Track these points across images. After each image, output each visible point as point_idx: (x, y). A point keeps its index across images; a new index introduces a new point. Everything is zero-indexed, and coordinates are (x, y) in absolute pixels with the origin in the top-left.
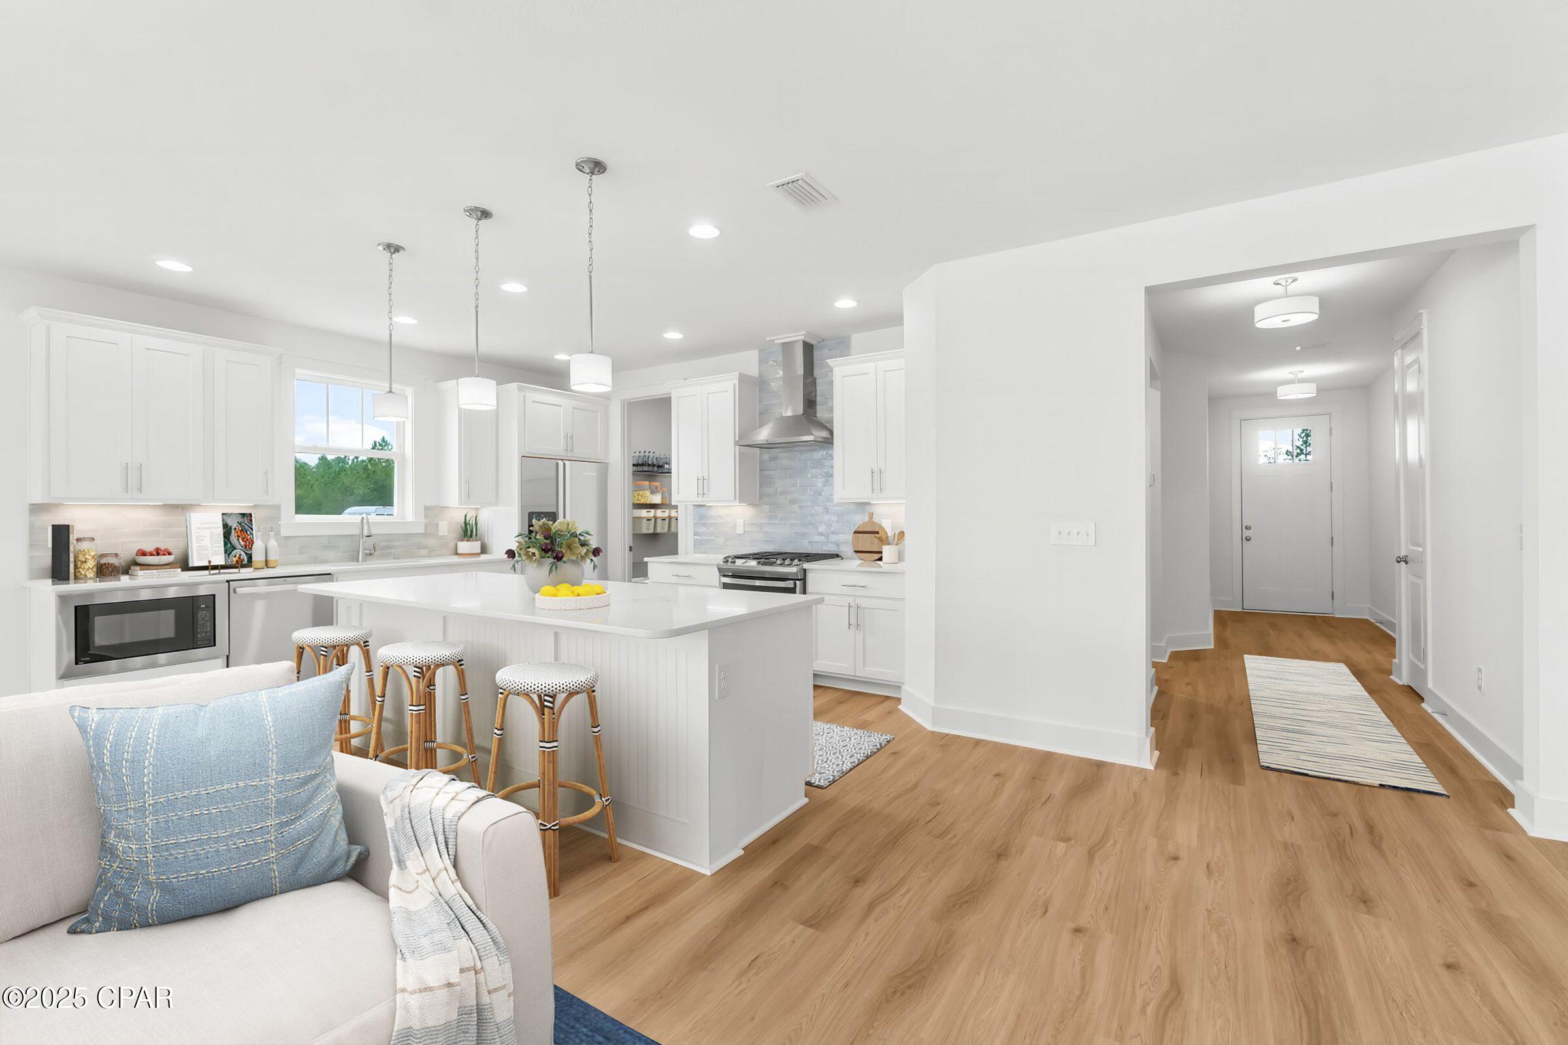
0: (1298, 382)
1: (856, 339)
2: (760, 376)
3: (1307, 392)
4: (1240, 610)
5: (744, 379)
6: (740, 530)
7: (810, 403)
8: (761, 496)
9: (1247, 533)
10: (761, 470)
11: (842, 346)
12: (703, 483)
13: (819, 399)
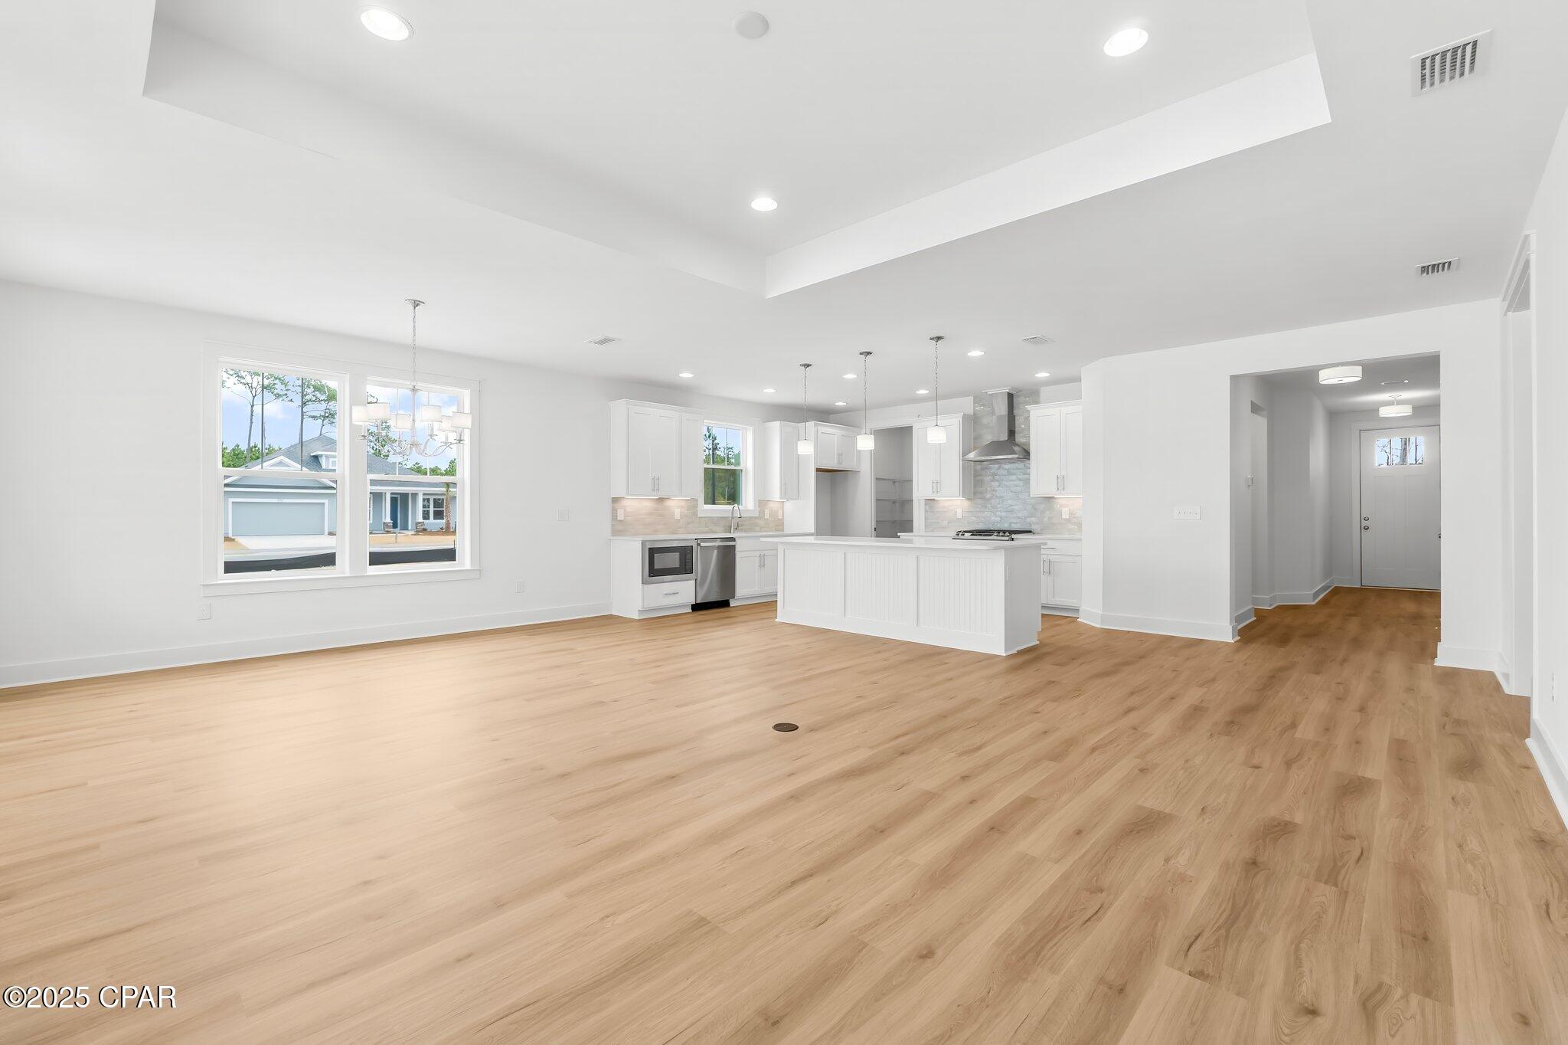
0: (1397, 404)
1: (1044, 392)
2: (975, 414)
3: (1406, 411)
4: (1359, 586)
5: (965, 417)
6: (959, 516)
7: (1012, 433)
8: (975, 493)
9: (1364, 523)
10: (975, 476)
11: (1033, 394)
12: (937, 485)
13: (1017, 430)
